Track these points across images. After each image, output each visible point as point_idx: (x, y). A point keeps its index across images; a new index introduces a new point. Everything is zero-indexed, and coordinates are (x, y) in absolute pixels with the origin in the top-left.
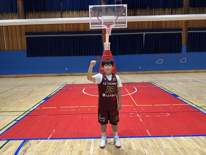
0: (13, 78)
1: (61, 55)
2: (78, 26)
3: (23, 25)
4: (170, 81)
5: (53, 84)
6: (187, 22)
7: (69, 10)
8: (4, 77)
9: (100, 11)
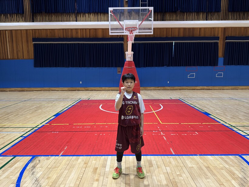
0: (17, 92)
1: (75, 66)
2: (95, 31)
3: (30, 30)
4: (203, 99)
5: (64, 99)
6: (225, 29)
7: (85, 13)
8: (6, 90)
9: (122, 15)
